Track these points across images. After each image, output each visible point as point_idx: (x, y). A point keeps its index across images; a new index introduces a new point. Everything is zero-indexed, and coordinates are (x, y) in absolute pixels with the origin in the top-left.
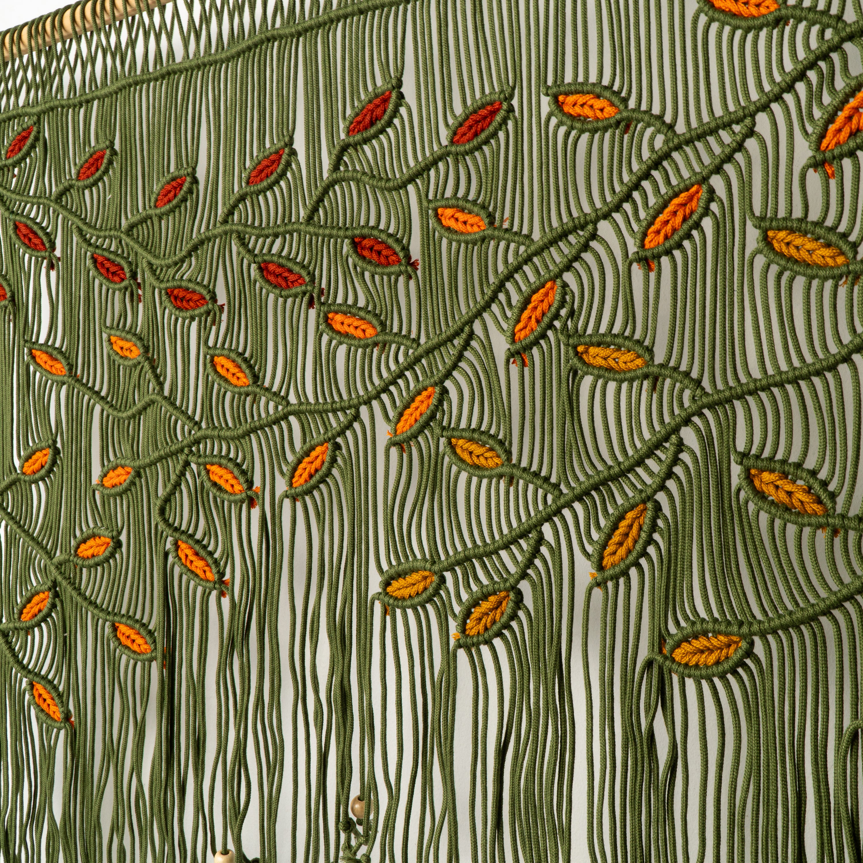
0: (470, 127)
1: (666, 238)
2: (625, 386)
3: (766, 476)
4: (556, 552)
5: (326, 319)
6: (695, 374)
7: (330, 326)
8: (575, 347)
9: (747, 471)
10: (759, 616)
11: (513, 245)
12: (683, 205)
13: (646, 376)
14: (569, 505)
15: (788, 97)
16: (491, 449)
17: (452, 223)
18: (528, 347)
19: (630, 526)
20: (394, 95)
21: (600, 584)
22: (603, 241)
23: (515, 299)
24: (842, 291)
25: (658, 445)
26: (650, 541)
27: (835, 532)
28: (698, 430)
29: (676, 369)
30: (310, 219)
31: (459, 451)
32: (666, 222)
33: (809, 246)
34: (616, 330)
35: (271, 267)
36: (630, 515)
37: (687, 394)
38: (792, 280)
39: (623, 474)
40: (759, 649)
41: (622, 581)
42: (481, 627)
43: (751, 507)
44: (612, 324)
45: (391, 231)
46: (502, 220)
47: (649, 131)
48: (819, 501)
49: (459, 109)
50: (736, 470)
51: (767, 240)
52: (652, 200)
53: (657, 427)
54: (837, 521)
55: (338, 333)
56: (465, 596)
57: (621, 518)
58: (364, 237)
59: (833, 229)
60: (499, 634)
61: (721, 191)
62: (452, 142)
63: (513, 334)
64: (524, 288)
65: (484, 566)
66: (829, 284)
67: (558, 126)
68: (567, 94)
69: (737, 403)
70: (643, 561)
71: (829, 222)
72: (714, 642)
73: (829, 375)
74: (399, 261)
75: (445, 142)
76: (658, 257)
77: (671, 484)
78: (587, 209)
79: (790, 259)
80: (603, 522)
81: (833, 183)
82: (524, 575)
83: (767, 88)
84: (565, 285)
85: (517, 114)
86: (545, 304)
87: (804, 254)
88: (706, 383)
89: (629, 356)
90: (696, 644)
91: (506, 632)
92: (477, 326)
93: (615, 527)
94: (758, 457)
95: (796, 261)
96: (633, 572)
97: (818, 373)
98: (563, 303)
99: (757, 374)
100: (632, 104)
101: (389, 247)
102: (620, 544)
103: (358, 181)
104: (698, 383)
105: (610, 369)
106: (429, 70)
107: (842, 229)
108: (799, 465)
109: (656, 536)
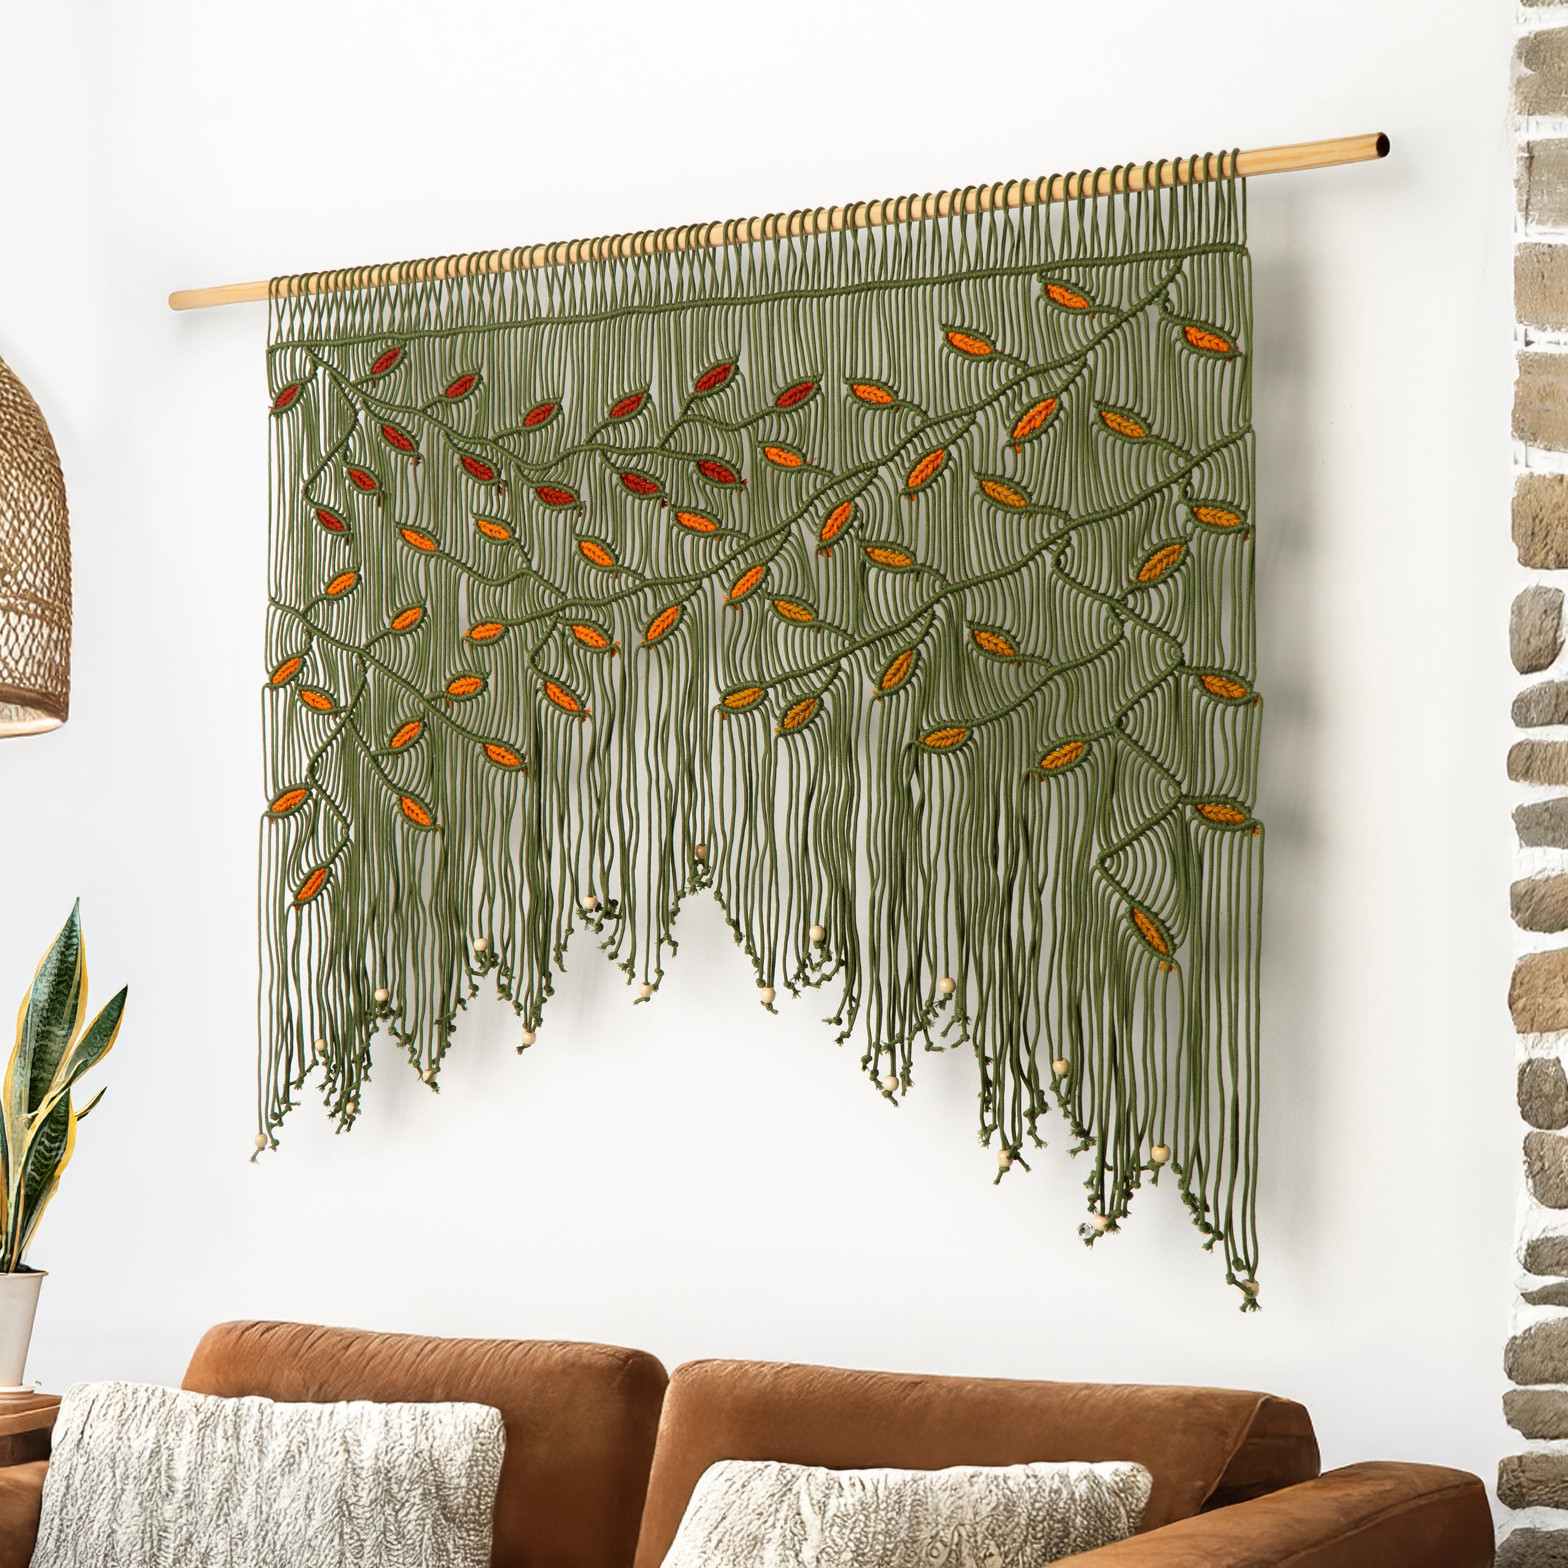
0: (791, 397)
1: (922, 481)
2: (898, 576)
3: (983, 635)
4: (850, 678)
5: (677, 517)
6: (942, 571)
7: (679, 522)
8: (865, 549)
9: (973, 632)
10: (977, 716)
11: (820, 477)
12: (932, 461)
13: (912, 571)
14: (860, 648)
15: (995, 404)
16: (804, 609)
17: (776, 459)
18: (831, 545)
19: (902, 664)
20: (733, 368)
21: (880, 698)
22: (881, 479)
23: (821, 512)
24: (1023, 521)
25: (920, 615)
26: (914, 674)
27: (1019, 664)
28: (944, 606)
29: (931, 567)
30: (662, 446)
31: (780, 609)
32: (922, 471)
33: (1005, 493)
34: (891, 539)
35: (631, 478)
36: (902, 657)
37: (938, 584)
38: (995, 513)
39: (897, 632)
40: (976, 735)
41: (894, 697)
42: (795, 722)
43: (975, 653)
44: (888, 534)
45: (727, 458)
46: (813, 459)
47: (912, 413)
48: (1011, 648)
49: (781, 384)
50: (966, 631)
51: (982, 487)
52: (913, 457)
53: (920, 604)
54: (1020, 658)
55: (686, 526)
56: (783, 704)
57: (896, 658)
58: (706, 462)
59: (1018, 483)
60: (807, 727)
61: (955, 454)
62: (776, 404)
63: (821, 535)
64: (828, 505)
65: (797, 684)
66: (1016, 517)
67: (852, 404)
68: (859, 385)
69: (967, 591)
70: (908, 686)
71: (1017, 479)
72: (951, 732)
73: (1016, 574)
74: (734, 480)
75: (771, 404)
76: (916, 492)
77: (927, 639)
78: (872, 458)
79: (994, 499)
80: (883, 661)
81: (1019, 455)
82: (827, 689)
83: (984, 397)
84: (857, 506)
85: (823, 390)
86: (843, 517)
87: (1003, 498)
88: (949, 577)
89: (902, 557)
90: (940, 734)
91: (811, 725)
92: (794, 527)
93: (891, 665)
94: (979, 623)
95: (998, 501)
96: (902, 692)
97: (1011, 573)
98: (855, 518)
99: (978, 573)
100: (901, 395)
101: (726, 470)
102: (894, 675)
103: (702, 423)
104: (944, 576)
105: (889, 565)
106: (759, 353)
107: (1023, 484)
108: (1001, 628)
109: (918, 671)
